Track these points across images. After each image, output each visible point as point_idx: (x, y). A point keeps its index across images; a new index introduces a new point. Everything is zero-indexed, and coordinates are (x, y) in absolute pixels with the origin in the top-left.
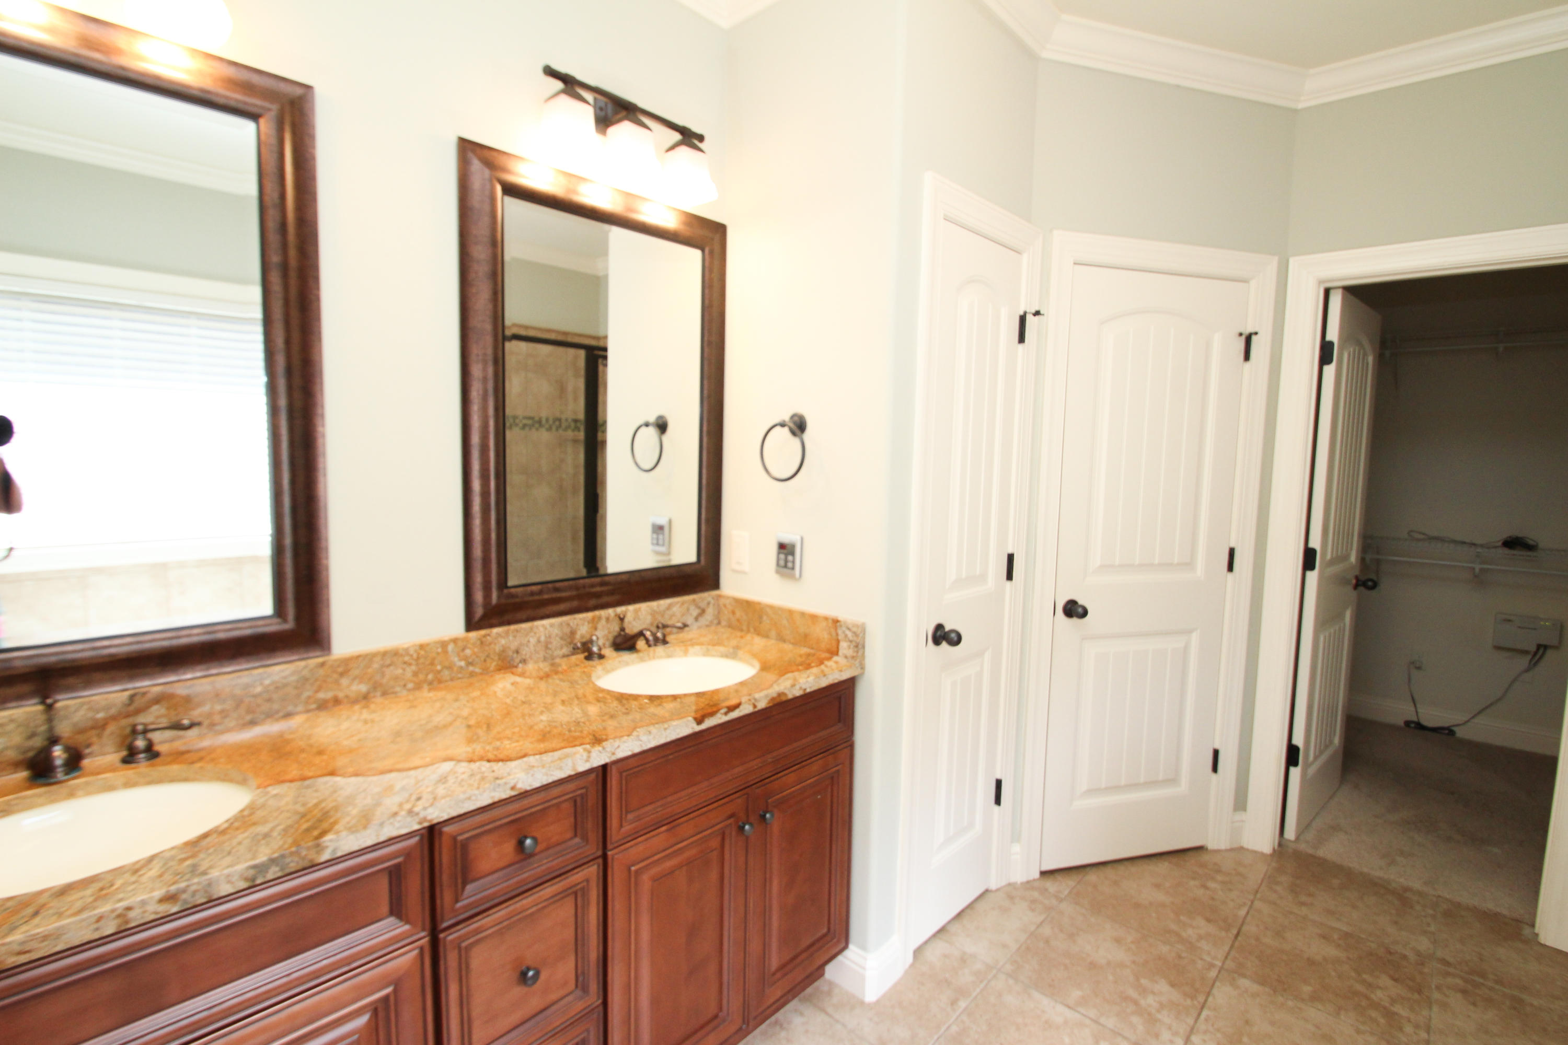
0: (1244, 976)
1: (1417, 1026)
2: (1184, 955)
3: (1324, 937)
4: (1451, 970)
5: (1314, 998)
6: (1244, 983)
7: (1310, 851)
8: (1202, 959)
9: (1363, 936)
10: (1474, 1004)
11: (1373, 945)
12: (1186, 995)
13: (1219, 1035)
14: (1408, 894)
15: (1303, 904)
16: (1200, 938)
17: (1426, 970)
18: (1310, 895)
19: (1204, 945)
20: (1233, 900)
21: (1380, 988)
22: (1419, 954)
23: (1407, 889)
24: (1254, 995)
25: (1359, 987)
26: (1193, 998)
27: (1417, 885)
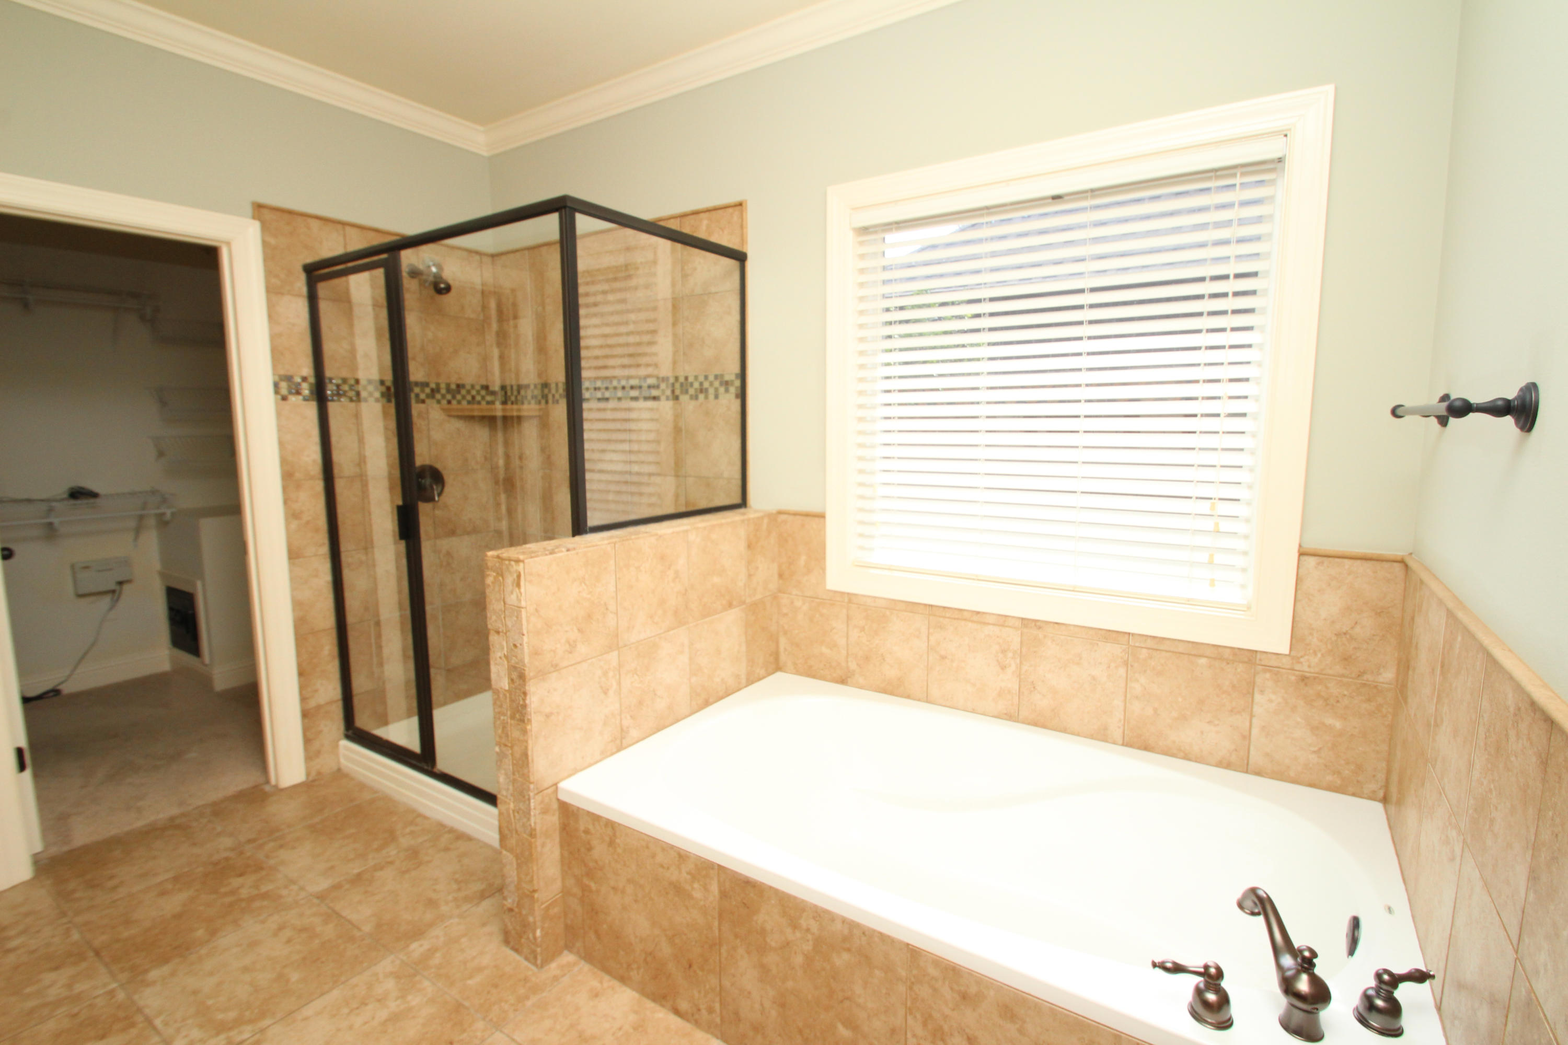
0: (146, 971)
1: (286, 887)
2: (75, 1010)
3: (163, 893)
4: (261, 842)
5: (213, 933)
6: (154, 974)
7: (66, 848)
8: (95, 998)
9: (186, 870)
10: (294, 848)
11: (201, 869)
12: (124, 1030)
13: (190, 1021)
14: (178, 821)
15: (115, 888)
16: (69, 986)
17: (249, 854)
18: (112, 877)
19: (79, 987)
20: (53, 937)
21: (239, 888)
22: (233, 849)
23: (172, 819)
24: (173, 974)
25: (228, 900)
26: (133, 1025)
27: (175, 811)
